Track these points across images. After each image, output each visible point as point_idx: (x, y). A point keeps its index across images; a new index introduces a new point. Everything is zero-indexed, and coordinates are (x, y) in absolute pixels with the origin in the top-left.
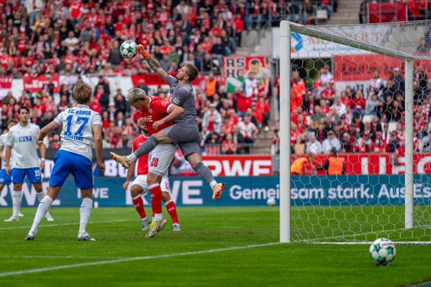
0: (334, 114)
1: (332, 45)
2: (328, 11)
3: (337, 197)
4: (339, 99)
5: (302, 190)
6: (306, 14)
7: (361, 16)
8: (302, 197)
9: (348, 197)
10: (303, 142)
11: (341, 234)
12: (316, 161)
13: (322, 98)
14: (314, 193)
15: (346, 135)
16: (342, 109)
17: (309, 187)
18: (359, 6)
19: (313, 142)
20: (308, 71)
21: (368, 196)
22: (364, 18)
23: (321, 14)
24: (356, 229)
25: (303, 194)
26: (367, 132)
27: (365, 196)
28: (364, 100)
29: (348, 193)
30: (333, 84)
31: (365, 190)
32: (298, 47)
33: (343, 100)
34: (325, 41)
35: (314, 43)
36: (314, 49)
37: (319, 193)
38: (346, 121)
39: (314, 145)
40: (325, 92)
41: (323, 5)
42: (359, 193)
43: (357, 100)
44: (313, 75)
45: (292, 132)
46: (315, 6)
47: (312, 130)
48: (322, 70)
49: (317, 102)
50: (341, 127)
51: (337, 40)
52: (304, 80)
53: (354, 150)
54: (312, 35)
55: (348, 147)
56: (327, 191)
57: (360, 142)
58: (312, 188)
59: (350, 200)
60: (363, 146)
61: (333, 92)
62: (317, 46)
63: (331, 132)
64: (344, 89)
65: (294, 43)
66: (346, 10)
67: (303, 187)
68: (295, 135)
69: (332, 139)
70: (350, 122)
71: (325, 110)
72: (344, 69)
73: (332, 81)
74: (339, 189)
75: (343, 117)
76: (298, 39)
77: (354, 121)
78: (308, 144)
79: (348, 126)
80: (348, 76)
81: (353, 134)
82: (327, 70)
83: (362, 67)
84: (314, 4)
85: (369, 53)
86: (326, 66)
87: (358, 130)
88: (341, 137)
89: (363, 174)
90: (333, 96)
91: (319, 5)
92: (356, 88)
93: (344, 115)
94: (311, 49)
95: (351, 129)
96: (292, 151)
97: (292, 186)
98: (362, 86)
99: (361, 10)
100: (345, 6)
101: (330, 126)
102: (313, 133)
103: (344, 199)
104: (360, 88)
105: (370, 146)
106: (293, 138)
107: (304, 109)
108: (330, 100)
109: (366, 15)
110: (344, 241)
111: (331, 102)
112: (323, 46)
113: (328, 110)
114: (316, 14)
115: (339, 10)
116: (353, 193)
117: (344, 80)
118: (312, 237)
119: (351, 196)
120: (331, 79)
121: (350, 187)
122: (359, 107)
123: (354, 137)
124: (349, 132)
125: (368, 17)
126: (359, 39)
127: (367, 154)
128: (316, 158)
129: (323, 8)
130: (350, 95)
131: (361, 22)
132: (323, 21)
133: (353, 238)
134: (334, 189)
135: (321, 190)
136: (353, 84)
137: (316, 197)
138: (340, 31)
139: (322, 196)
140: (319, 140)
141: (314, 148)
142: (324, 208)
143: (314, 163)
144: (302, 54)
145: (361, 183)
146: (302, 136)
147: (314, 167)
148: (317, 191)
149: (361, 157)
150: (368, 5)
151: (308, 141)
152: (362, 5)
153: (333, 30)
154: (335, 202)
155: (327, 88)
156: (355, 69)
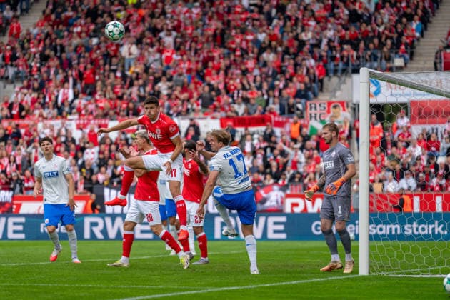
0: (410, 155)
1: (408, 90)
2: (405, 59)
3: (413, 233)
4: (416, 141)
5: (379, 226)
6: (384, 61)
7: (435, 64)
8: (380, 233)
9: (423, 233)
10: (381, 181)
11: (417, 267)
12: (393, 199)
13: (399, 140)
14: (391, 229)
15: (421, 175)
16: (418, 151)
17: (386, 223)
18: (434, 54)
19: (390, 181)
20: (386, 115)
21: (441, 232)
22: (438, 66)
23: (398, 62)
24: (430, 263)
25: (381, 229)
26: (441, 172)
27: (439, 232)
28: (439, 142)
29: (423, 229)
30: (409, 127)
31: (439, 226)
32: (377, 93)
33: (419, 142)
34: (402, 87)
35: (391, 88)
36: (392, 95)
37: (396, 229)
38: (422, 162)
39: (391, 184)
40: (402, 135)
41: (400, 53)
42: (433, 229)
43: (431, 143)
44: (391, 118)
45: (370, 172)
46: (393, 55)
47: (389, 170)
48: (399, 114)
49: (395, 144)
50: (417, 168)
51: (414, 87)
52: (382, 124)
53: (429, 189)
54: (390, 81)
55: (423, 186)
56: (403, 227)
57: (434, 181)
58: (389, 224)
59: (425, 235)
60: (437, 185)
61: (409, 135)
62: (394, 92)
63: (407, 172)
64: (420, 132)
65: (373, 89)
66: (422, 58)
67: (380, 223)
68: (373, 174)
69: (408, 178)
70: (425, 163)
71: (401, 151)
72: (419, 114)
73: (409, 125)
74: (415, 225)
75: (419, 158)
76: (377, 85)
77: (428, 162)
78: (386, 183)
79: (424, 167)
80: (424, 120)
81: (428, 175)
82: (404, 115)
83: (437, 112)
84: (392, 52)
85: (443, 98)
86: (403, 110)
87: (433, 170)
88: (416, 177)
89: (438, 211)
90: (410, 138)
91: (396, 53)
92: (431, 131)
93: (419, 156)
94: (389, 94)
95: (426, 169)
96: (371, 190)
97: (370, 222)
98: (437, 129)
99: (436, 58)
100: (421, 55)
101: (407, 167)
102: (391, 173)
103: (419, 235)
104: (435, 131)
105: (444, 186)
106: (372, 178)
107: (382, 150)
108: (406, 142)
109: (441, 63)
110: (419, 274)
111: (408, 144)
112: (401, 92)
113: (404, 152)
114: (393, 62)
115: (416, 58)
116: (427, 229)
117: (420, 123)
118: (389, 269)
119: (426, 232)
120: (407, 123)
121: (425, 224)
122: (433, 149)
123: (429, 178)
124: (424, 172)
125: (443, 65)
126: (434, 86)
127: (441, 192)
128: (393, 196)
129: (401, 57)
130: (426, 137)
131: (436, 69)
132: (400, 69)
133: (427, 271)
134: (410, 226)
135: (398, 226)
136: (428, 127)
137: (393, 233)
138: (417, 78)
139: (399, 232)
140: (395, 179)
141: (392, 187)
142: (401, 243)
143: (391, 201)
144: (380, 99)
145: (436, 220)
146: (380, 176)
147: (391, 204)
148: (393, 227)
149: (435, 195)
150: (442, 53)
151: (386, 180)
152: (437, 53)
153: (410, 77)
154: (411, 238)
155: (404, 131)
156: (430, 114)
